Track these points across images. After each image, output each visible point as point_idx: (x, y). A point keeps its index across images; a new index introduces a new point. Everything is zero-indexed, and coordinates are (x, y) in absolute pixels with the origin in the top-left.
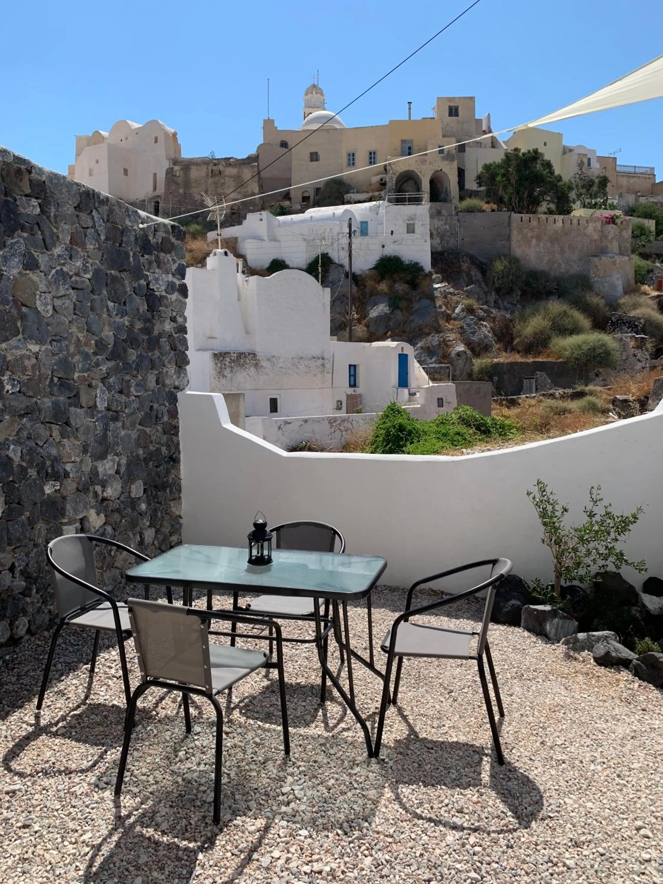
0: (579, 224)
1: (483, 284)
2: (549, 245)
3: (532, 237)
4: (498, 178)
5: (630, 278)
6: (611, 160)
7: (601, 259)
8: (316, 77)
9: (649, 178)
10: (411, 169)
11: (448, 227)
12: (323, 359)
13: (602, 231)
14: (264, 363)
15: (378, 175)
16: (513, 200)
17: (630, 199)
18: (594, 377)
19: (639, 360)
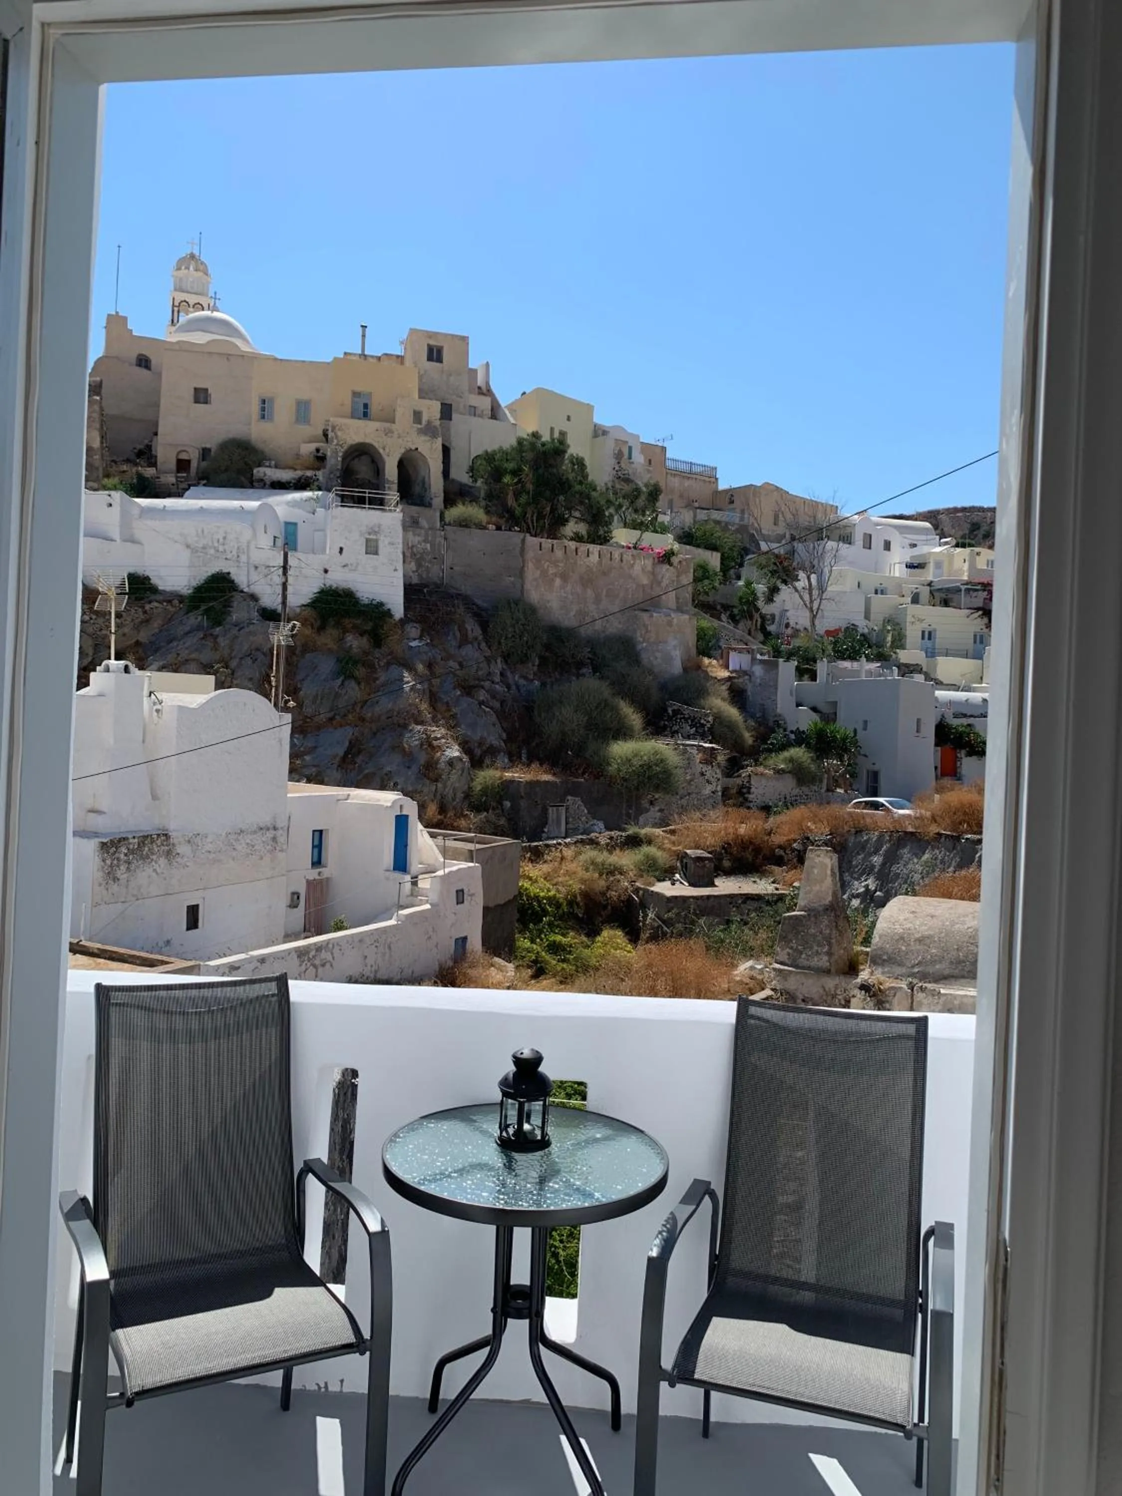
0: (622, 561)
1: (483, 645)
2: (579, 589)
3: (555, 575)
4: (507, 479)
5: (690, 645)
6: (658, 451)
7: (652, 616)
8: (197, 241)
9: (710, 482)
10: (368, 441)
11: (428, 546)
12: (275, 829)
13: (653, 573)
14: (183, 849)
15: (310, 442)
16: (529, 515)
17: (686, 518)
18: (647, 805)
19: (708, 782)
